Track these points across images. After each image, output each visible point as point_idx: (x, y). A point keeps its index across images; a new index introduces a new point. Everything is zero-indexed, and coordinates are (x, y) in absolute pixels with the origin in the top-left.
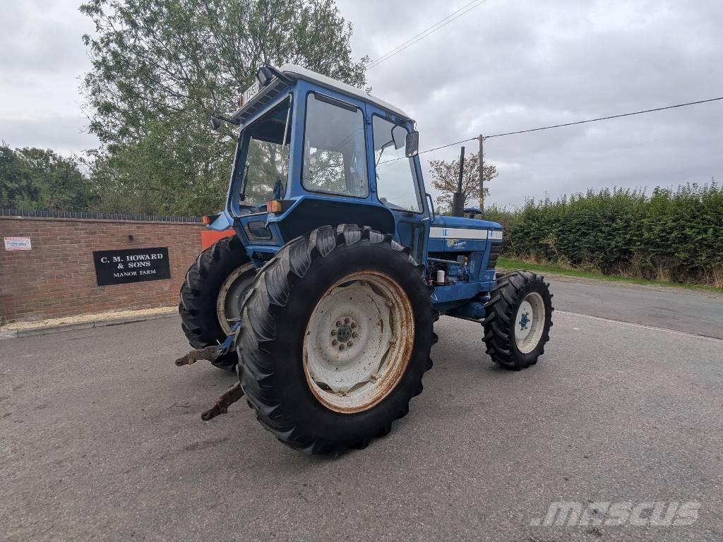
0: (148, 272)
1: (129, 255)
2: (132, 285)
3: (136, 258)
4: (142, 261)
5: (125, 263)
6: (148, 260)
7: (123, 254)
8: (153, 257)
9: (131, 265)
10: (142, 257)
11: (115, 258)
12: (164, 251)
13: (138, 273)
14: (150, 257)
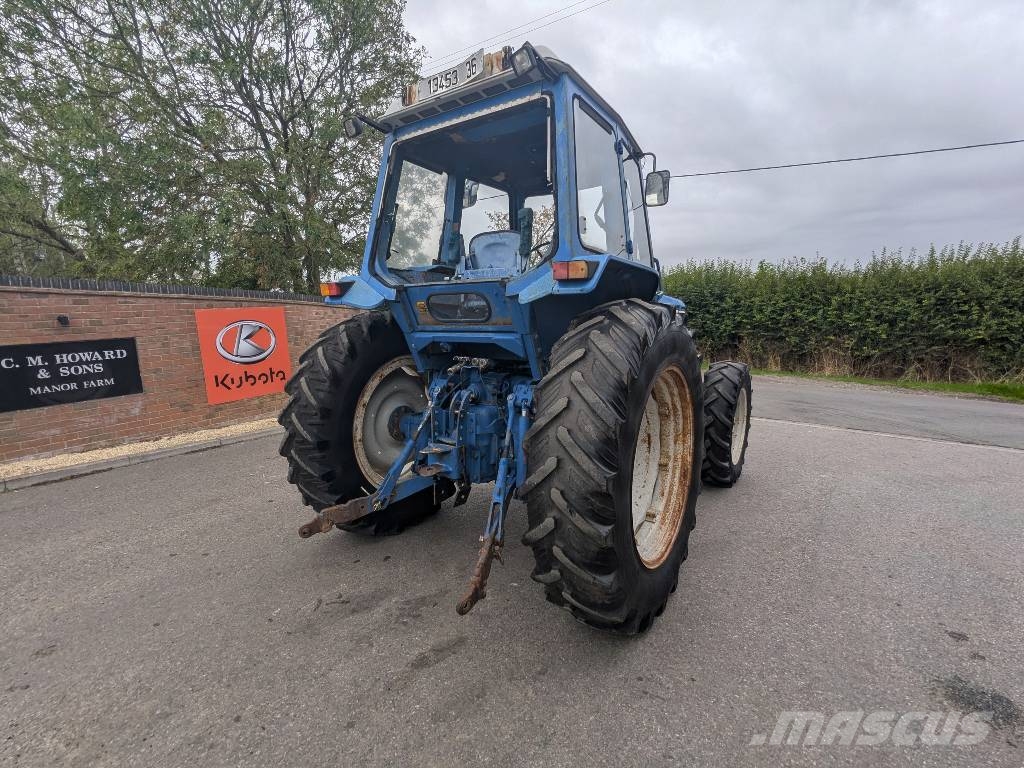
0: (100, 383)
1: (60, 353)
2: (70, 408)
3: (74, 358)
4: (87, 363)
5: (53, 368)
6: (97, 361)
7: (48, 350)
8: (109, 354)
9: (64, 372)
10: (86, 356)
11: (30, 359)
12: (129, 344)
13: (80, 385)
14: (103, 355)
